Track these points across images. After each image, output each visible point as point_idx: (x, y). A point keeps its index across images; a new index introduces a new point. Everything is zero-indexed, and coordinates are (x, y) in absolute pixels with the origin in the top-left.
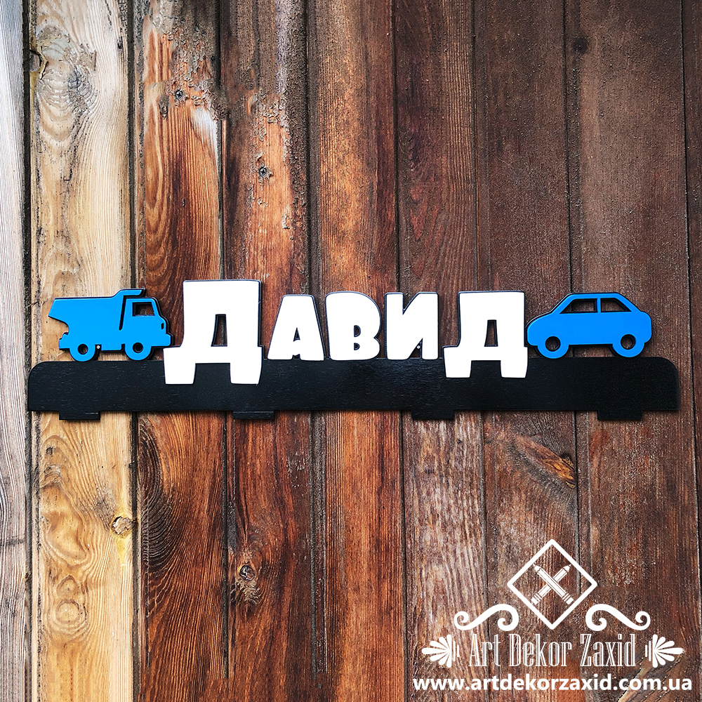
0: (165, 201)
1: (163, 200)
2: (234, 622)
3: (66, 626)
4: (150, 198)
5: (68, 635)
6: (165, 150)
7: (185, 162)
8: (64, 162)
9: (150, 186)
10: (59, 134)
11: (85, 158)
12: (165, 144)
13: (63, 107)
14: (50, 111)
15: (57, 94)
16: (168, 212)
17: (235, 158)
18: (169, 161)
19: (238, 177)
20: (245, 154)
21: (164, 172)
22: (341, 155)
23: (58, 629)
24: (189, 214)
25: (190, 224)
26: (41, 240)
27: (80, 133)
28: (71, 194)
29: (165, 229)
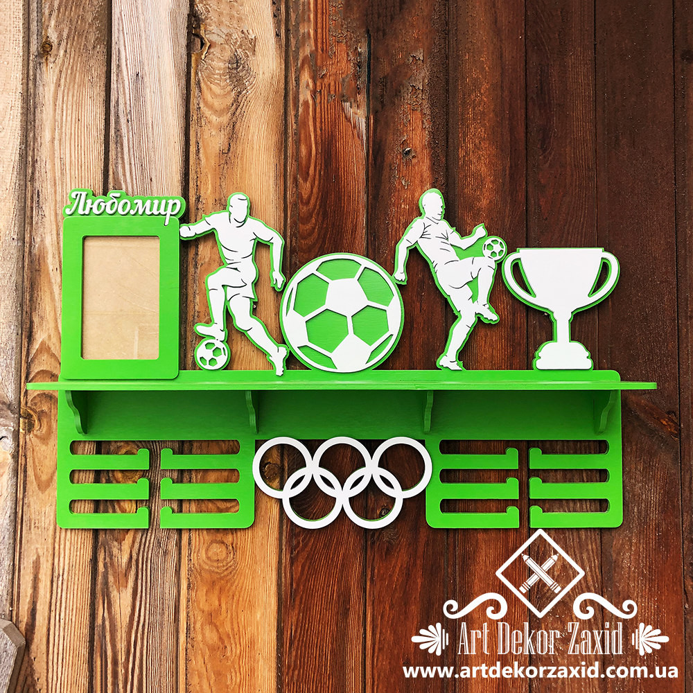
0: (317, 177)
1: (315, 175)
2: (374, 560)
3: (215, 564)
4: (304, 173)
5: (217, 573)
6: (318, 130)
7: (336, 142)
8: (223, 136)
9: (304, 162)
10: (219, 110)
11: (243, 134)
12: (318, 125)
13: (224, 86)
14: (211, 89)
15: (218, 74)
16: (319, 186)
17: (381, 141)
18: (322, 140)
19: (384, 157)
20: (390, 138)
21: (317, 149)
22: (477, 141)
23: (207, 568)
24: (339, 188)
25: (339, 198)
26: (200, 206)
27: (239, 111)
28: (229, 166)
29: (316, 202)
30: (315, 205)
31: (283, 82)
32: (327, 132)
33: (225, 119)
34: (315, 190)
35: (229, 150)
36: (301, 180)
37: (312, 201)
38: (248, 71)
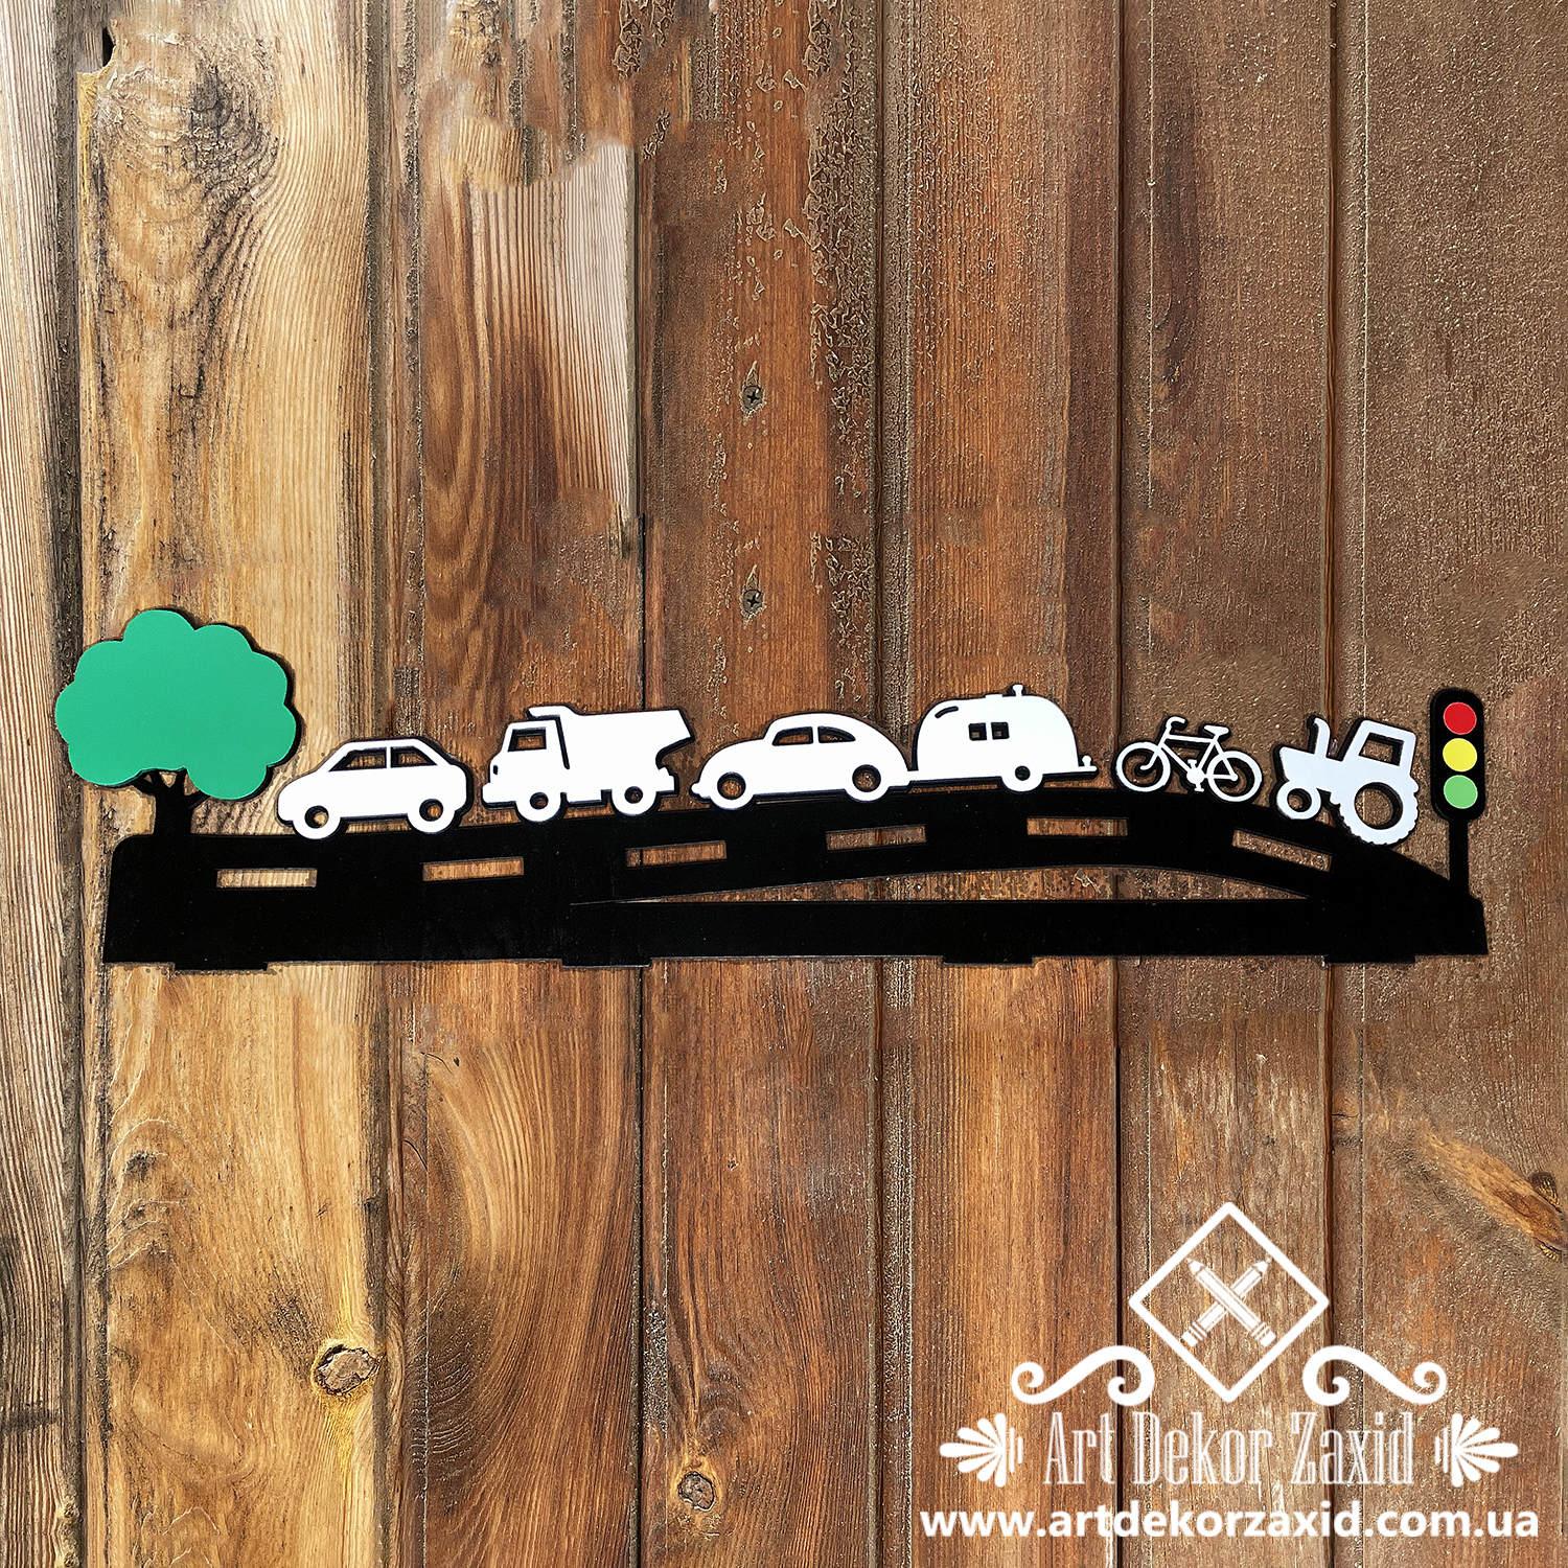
0: (482, 470)
1: (474, 467)
4: (440, 461)
6: (482, 322)
8: (179, 344)
9: (440, 426)
10: (163, 260)
11: (243, 336)
12: (480, 306)
13: (178, 184)
16: (488, 501)
17: (676, 357)
18: (492, 355)
20: (704, 346)
21: (478, 386)
26: (112, 568)
27: (229, 260)
28: (200, 435)
29: (479, 550)
30: (477, 560)
31: (365, 168)
32: (507, 334)
33: (185, 290)
34: (478, 510)
35: (199, 387)
36: (430, 485)
37: (467, 551)
38: (255, 135)
